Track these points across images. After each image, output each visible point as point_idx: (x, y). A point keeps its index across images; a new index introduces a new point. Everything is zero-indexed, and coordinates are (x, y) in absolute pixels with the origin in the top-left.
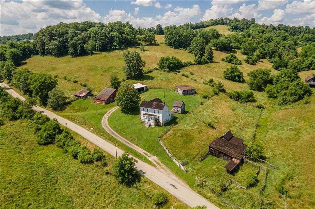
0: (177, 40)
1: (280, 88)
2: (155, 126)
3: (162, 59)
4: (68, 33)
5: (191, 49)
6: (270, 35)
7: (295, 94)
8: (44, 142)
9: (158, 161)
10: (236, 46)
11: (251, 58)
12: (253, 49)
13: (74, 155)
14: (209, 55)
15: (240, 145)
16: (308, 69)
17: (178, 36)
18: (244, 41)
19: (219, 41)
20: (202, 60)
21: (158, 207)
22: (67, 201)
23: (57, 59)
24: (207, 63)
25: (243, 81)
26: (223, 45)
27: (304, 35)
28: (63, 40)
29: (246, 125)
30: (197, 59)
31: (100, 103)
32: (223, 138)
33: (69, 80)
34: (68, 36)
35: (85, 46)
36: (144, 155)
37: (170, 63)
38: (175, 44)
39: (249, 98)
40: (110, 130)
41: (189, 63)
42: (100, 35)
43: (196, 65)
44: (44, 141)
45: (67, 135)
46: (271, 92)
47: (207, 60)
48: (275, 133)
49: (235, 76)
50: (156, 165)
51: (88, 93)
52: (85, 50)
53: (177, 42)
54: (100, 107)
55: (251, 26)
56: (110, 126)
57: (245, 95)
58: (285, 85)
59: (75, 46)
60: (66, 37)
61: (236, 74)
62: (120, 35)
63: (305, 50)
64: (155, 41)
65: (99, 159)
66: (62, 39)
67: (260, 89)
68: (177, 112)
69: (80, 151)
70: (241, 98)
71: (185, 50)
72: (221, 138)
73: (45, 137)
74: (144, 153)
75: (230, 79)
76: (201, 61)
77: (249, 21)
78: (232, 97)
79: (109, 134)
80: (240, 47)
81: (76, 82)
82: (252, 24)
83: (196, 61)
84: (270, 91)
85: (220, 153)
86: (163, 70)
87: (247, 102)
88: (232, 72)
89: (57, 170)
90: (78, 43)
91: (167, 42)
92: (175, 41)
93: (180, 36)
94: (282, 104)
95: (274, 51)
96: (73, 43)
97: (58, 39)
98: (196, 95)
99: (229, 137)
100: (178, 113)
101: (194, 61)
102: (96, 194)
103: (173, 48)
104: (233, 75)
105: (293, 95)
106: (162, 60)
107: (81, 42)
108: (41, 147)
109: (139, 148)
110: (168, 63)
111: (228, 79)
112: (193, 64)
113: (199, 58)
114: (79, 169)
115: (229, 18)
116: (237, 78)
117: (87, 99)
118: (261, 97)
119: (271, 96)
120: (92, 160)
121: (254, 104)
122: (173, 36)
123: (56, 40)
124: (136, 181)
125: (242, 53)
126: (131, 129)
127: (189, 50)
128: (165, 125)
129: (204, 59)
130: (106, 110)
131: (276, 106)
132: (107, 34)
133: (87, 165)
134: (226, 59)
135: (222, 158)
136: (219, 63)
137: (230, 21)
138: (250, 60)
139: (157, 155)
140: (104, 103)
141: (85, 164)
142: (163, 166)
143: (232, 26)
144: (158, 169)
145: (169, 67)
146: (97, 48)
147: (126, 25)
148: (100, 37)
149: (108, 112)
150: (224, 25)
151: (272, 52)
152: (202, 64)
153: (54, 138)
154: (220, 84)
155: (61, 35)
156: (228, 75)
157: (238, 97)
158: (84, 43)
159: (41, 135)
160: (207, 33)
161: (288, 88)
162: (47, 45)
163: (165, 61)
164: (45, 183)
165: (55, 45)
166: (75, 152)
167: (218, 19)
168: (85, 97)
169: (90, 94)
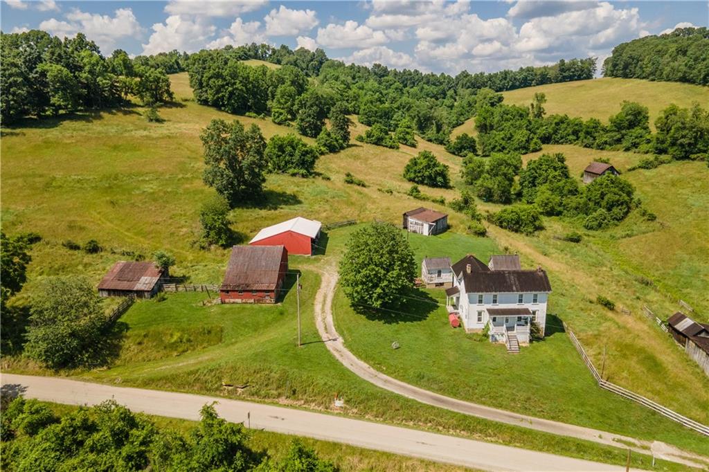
0: (237, 93)
2: (531, 342)
14: (342, 130)
16: (524, 151)
31: (252, 301)
38: (233, 102)
51: (162, 273)
53: (238, 96)
61: (437, 169)
64: (170, 95)
71: (263, 119)
74: (614, 440)
75: (425, 182)
88: (429, 166)
92: (231, 93)
93: (245, 83)
94: (601, 226)
101: (319, 143)
103: (227, 112)
104: (432, 172)
112: (322, 153)
113: (328, 135)
116: (440, 179)
122: (224, 79)
127: (278, 117)
129: (336, 140)
134: (368, 137)
140: (268, 300)
143: (284, 63)
150: (260, 59)
167: (247, 45)
168: (153, 293)
169: (166, 277)
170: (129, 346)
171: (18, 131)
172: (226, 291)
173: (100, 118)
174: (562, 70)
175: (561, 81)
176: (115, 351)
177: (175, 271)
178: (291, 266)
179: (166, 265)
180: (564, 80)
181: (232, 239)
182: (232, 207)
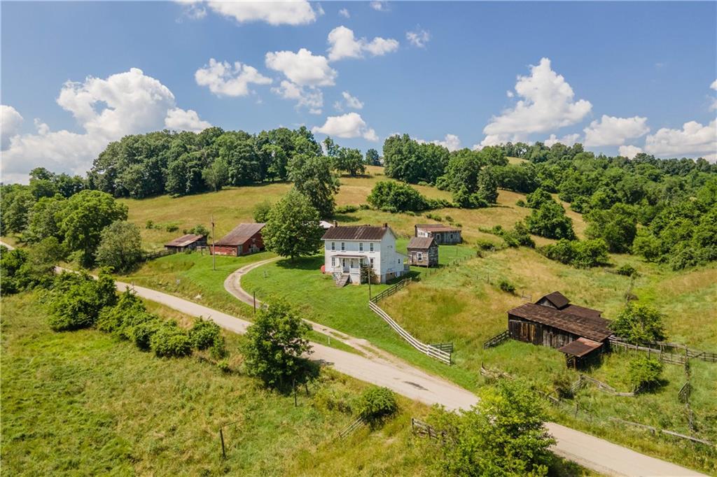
0: (411, 165)
1: (670, 240)
2: (362, 283)
3: (380, 185)
4: (168, 148)
5: (444, 181)
6: (621, 171)
7: (713, 240)
8: (69, 322)
9: (369, 346)
10: (547, 186)
11: (587, 202)
12: (587, 191)
13: (141, 339)
14: (488, 190)
15: (592, 318)
17: (413, 155)
18: (564, 177)
19: (507, 169)
20: (472, 198)
21: (369, 424)
22: (97, 423)
23: (139, 202)
24: (483, 205)
26: (516, 178)
27: (697, 175)
28: (157, 162)
30: (461, 196)
31: (226, 254)
32: (546, 304)
33: (157, 228)
34: (168, 154)
35: (205, 171)
36: (332, 336)
37: (398, 194)
38: (408, 172)
39: (596, 256)
40: (244, 296)
41: (442, 203)
42: (240, 149)
43: (459, 208)
44: (68, 319)
45: (132, 302)
46: (648, 246)
47: (485, 201)
49: (554, 226)
50: (364, 351)
51: (199, 240)
52: (204, 180)
53: (412, 168)
54: (225, 262)
55: (575, 157)
56: (246, 290)
57: (586, 250)
58: (680, 231)
59: (180, 172)
60: (162, 155)
61: (554, 220)
62: (284, 153)
63: (710, 187)
64: (363, 169)
65: (206, 343)
66: (154, 159)
68: (418, 264)
69: (157, 330)
70: (576, 255)
71: (431, 186)
72: (539, 303)
73: (73, 309)
74: (331, 333)
75: (542, 233)
76: (471, 201)
77: (570, 148)
78: (554, 255)
79: (240, 301)
80: (557, 188)
81: (172, 230)
82: (577, 154)
83: (459, 201)
84: (647, 243)
85: (541, 328)
86: (382, 208)
87: (591, 266)
88: (545, 217)
89: (88, 370)
90: (189, 165)
91: (390, 168)
92: (408, 166)
93: (419, 158)
94: (684, 267)
95: (636, 192)
96: (178, 167)
97: (146, 160)
98: (464, 245)
99: (560, 302)
100: (420, 266)
101: (454, 200)
102: (187, 410)
104: (549, 223)
105: (708, 243)
106: (380, 188)
107: (196, 164)
108: (59, 334)
109: (319, 325)
110: (392, 193)
111: (539, 233)
112: (450, 206)
113: (465, 193)
114: (150, 367)
115: (524, 144)
116: (558, 230)
117: (194, 253)
120: (189, 348)
121: (609, 269)
122: (402, 155)
123: (141, 161)
124: (307, 378)
125: (562, 200)
126: (300, 289)
127: (441, 183)
128: (388, 283)
129: (476, 198)
130: (239, 265)
132: (255, 148)
133: (172, 361)
134: (529, 201)
135: (549, 344)
136: (513, 208)
137: (528, 148)
138: (584, 205)
139: (366, 337)
140: (234, 253)
141: (169, 357)
142: (385, 354)
143: (532, 157)
144: (370, 358)
145: (395, 202)
146: (230, 179)
147: (298, 133)
148: (240, 153)
149: (242, 268)
150: (514, 157)
151: (632, 194)
152: (472, 208)
153: (96, 315)
154: (521, 228)
155: (152, 152)
156: (536, 226)
157: (567, 255)
158: (202, 166)
159: (62, 306)
160: (479, 156)
161: (690, 237)
162: (119, 176)
163: (387, 190)
164: (47, 391)
165: (138, 172)
166: (144, 331)
167: (502, 144)
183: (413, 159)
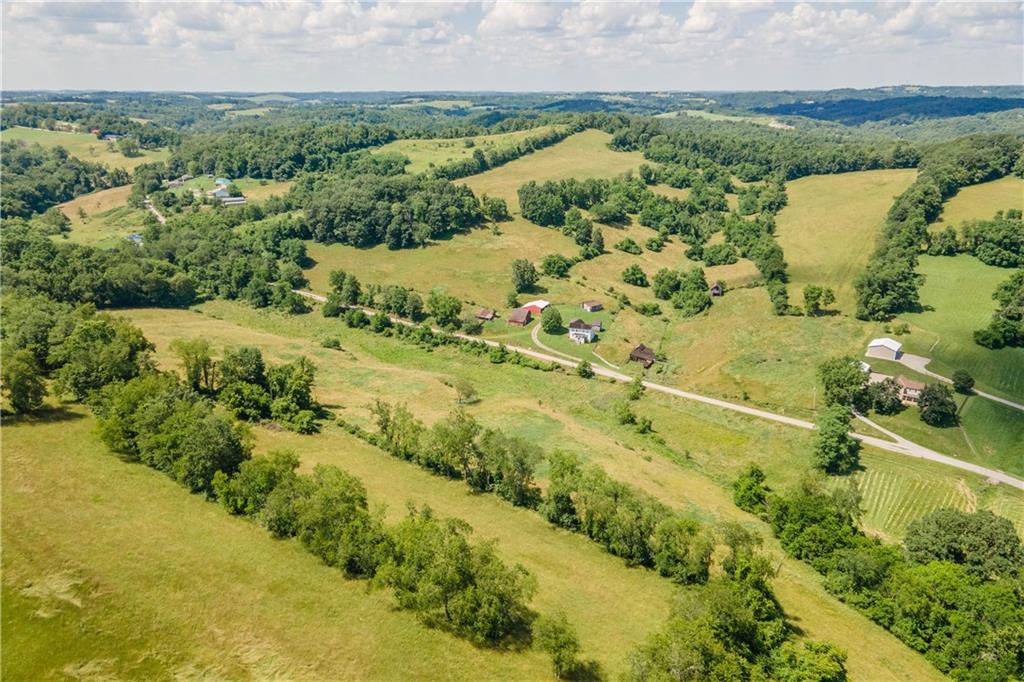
0: (544, 214)
1: (685, 297)
2: (585, 342)
10: (631, 209)
11: (655, 241)
12: (658, 218)
14: (598, 241)
15: (650, 353)
18: (642, 196)
19: (605, 210)
20: (589, 251)
24: (596, 255)
25: (647, 285)
26: (612, 215)
27: (744, 167)
29: (654, 339)
31: (516, 325)
32: (639, 349)
35: (416, 233)
38: (541, 219)
39: (655, 310)
41: (575, 259)
43: (584, 260)
46: (677, 301)
48: (676, 343)
49: (637, 279)
53: (544, 216)
54: (520, 329)
57: (651, 306)
61: (638, 276)
64: (506, 212)
66: (368, 219)
67: (666, 297)
70: (647, 310)
71: (558, 229)
72: (637, 349)
75: (631, 283)
78: (638, 310)
80: (636, 209)
83: (582, 254)
84: (677, 299)
85: (638, 358)
86: (551, 275)
87: (653, 315)
88: (633, 274)
94: (686, 316)
97: (363, 220)
98: (604, 310)
99: (642, 348)
101: (579, 252)
103: (537, 225)
104: (634, 277)
105: (696, 306)
110: (556, 266)
111: (629, 282)
112: (579, 261)
113: (586, 249)
116: (639, 281)
118: (666, 307)
119: (678, 307)
121: (659, 317)
122: (537, 206)
125: (640, 223)
127: (565, 230)
128: (592, 342)
129: (592, 250)
130: (528, 332)
131: (681, 319)
134: (621, 244)
135: (640, 360)
136: (613, 253)
138: (654, 244)
140: (521, 325)
145: (557, 272)
152: (591, 259)
154: (623, 294)
156: (628, 277)
157: (644, 311)
163: (553, 264)
168: (492, 319)
169: (494, 315)
170: (484, 332)
171: (437, 242)
172: (510, 321)
173: (469, 232)
174: (897, 157)
175: (894, 168)
176: (480, 332)
177: (497, 314)
178: (532, 317)
179: (495, 312)
180: (897, 166)
181: (517, 305)
182: (519, 292)
183: (545, 210)
